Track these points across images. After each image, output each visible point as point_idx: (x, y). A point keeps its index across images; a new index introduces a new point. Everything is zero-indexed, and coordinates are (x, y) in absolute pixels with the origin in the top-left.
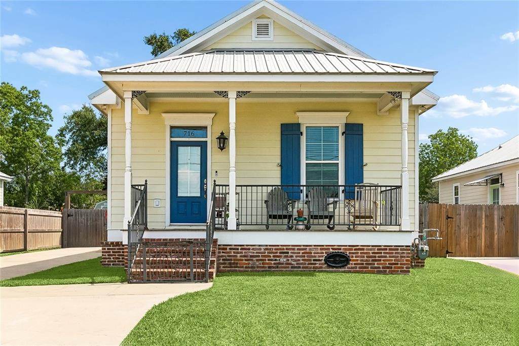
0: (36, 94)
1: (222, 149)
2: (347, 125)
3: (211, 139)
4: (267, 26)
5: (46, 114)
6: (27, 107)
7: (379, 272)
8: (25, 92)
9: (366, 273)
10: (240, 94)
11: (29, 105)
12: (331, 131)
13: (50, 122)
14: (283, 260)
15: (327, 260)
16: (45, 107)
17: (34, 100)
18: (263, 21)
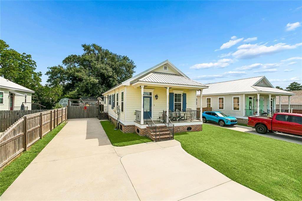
0: (29, 56)
1: (157, 99)
2: (183, 94)
3: (153, 96)
4: (166, 67)
5: (33, 64)
6: (25, 60)
7: (197, 131)
8: (25, 55)
9: (194, 131)
10: (170, 88)
11: (27, 60)
12: (180, 95)
13: (35, 67)
14: (178, 130)
15: (187, 129)
16: (33, 61)
17: (28, 59)
18: (165, 66)
